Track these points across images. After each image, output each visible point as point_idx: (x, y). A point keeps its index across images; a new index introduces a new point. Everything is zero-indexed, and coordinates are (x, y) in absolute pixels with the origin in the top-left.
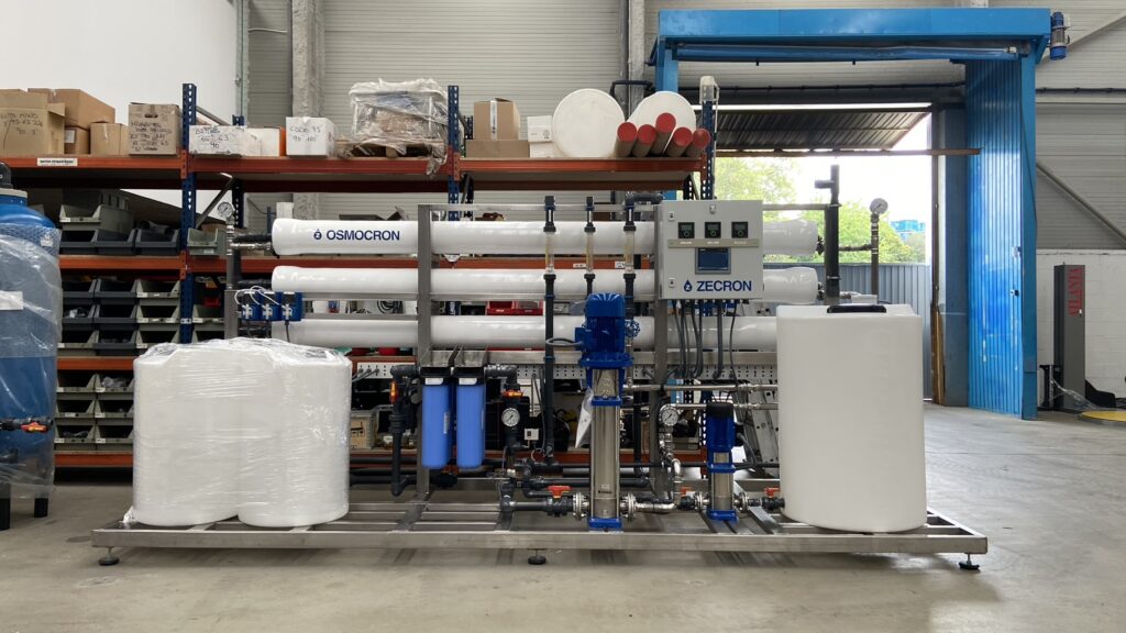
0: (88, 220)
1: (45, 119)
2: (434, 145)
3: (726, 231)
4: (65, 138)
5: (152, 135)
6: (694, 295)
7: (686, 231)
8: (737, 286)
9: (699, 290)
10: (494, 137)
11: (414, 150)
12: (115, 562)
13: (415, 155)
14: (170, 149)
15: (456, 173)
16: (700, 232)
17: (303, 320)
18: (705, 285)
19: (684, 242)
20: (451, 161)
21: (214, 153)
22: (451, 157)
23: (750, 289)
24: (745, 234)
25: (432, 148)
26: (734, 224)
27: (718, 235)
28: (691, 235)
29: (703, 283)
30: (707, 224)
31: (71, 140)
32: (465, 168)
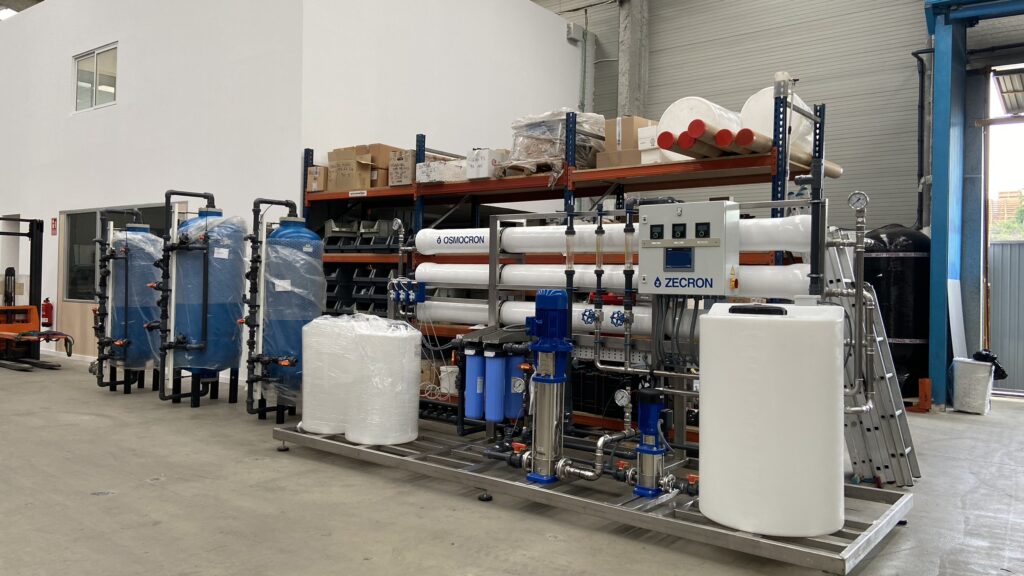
0: (372, 230)
1: (354, 166)
2: (555, 162)
3: (691, 232)
4: (372, 176)
5: (399, 171)
6: (663, 290)
7: (657, 232)
8: (700, 283)
9: (667, 286)
10: (619, 148)
11: (543, 168)
12: (286, 450)
13: (543, 171)
14: (406, 181)
15: (570, 184)
16: (668, 233)
17: (426, 302)
18: (672, 282)
19: (655, 243)
20: (566, 174)
21: (427, 181)
22: (566, 171)
23: (711, 286)
24: (707, 234)
25: (553, 165)
26: (697, 225)
27: (683, 235)
28: (660, 236)
29: (670, 279)
30: (674, 226)
31: (375, 178)
32: (576, 179)
